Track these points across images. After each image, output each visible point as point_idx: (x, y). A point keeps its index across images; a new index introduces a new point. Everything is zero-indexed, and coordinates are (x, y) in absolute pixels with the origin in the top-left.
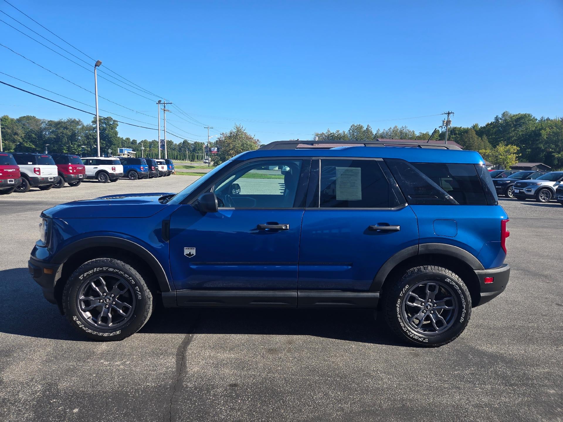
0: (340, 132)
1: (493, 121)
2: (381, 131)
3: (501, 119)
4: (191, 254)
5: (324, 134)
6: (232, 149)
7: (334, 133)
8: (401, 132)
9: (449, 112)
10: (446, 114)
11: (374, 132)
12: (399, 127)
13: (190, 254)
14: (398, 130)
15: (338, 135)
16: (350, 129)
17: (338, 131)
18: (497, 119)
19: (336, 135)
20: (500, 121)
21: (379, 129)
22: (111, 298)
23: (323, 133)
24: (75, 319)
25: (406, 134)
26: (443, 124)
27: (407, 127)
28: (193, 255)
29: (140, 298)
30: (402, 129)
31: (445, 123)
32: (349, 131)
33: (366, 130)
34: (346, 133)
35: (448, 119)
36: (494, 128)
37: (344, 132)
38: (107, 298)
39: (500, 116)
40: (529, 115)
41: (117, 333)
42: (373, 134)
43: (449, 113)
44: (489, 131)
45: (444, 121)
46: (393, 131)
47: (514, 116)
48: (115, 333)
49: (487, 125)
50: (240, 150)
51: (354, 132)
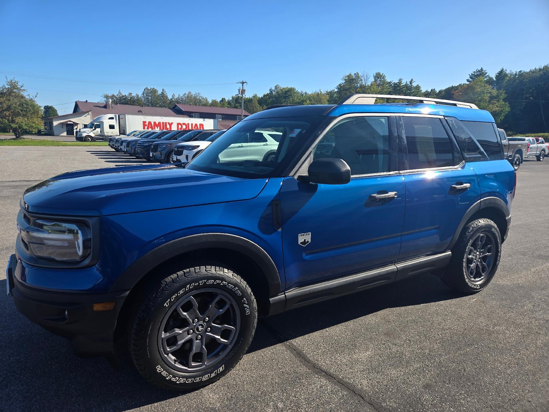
0: (133, 95)
1: (269, 92)
2: (176, 96)
3: (274, 91)
4: (306, 241)
5: (115, 96)
6: (6, 110)
7: (126, 95)
8: (195, 98)
9: (243, 81)
10: (240, 83)
11: (170, 97)
12: (193, 93)
13: (304, 243)
14: (192, 95)
15: (131, 98)
16: (144, 92)
17: (130, 94)
18: (271, 91)
19: (129, 98)
20: (274, 92)
21: (174, 94)
22: (205, 323)
23: (113, 95)
24: (159, 370)
25: (200, 100)
26: (239, 92)
27: (200, 94)
28: (308, 242)
29: (247, 313)
30: (196, 95)
31: (241, 91)
32: (143, 94)
33: (161, 95)
34: (140, 96)
35: (243, 88)
36: (269, 98)
37: (138, 96)
38: (199, 325)
39: (273, 88)
40: (294, 89)
41: (219, 370)
42: (168, 99)
43: (243, 83)
44: (266, 101)
45: (239, 90)
46: (188, 97)
47: (283, 89)
48: (217, 371)
49: (264, 96)
50: (18, 111)
51: (148, 95)
